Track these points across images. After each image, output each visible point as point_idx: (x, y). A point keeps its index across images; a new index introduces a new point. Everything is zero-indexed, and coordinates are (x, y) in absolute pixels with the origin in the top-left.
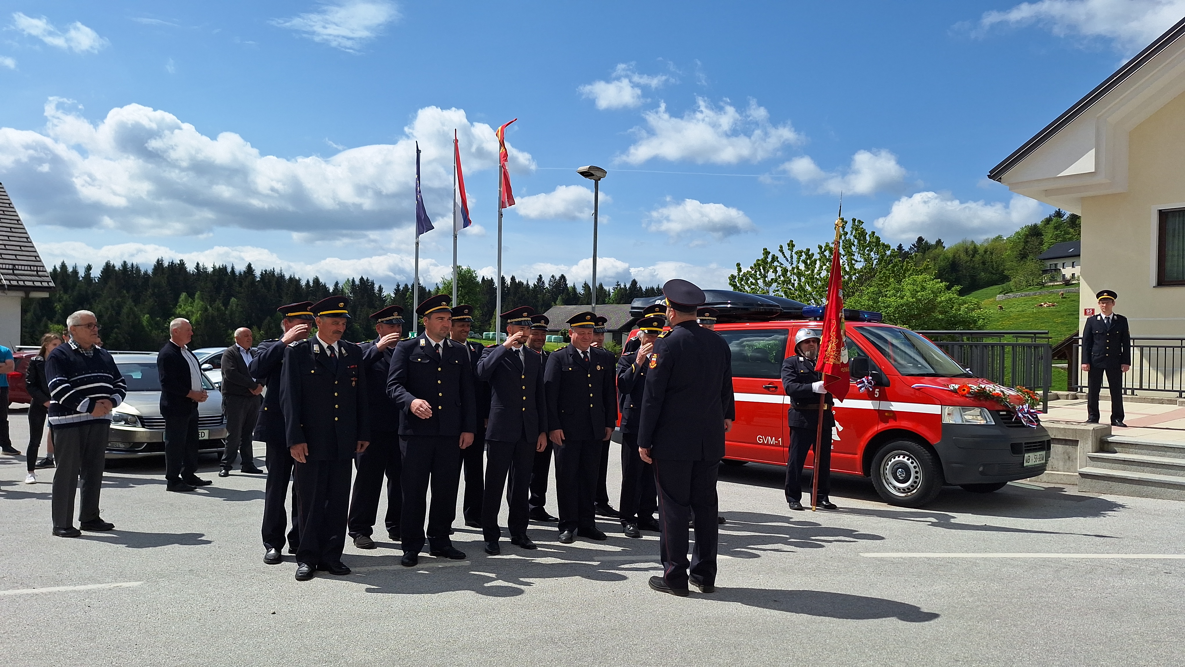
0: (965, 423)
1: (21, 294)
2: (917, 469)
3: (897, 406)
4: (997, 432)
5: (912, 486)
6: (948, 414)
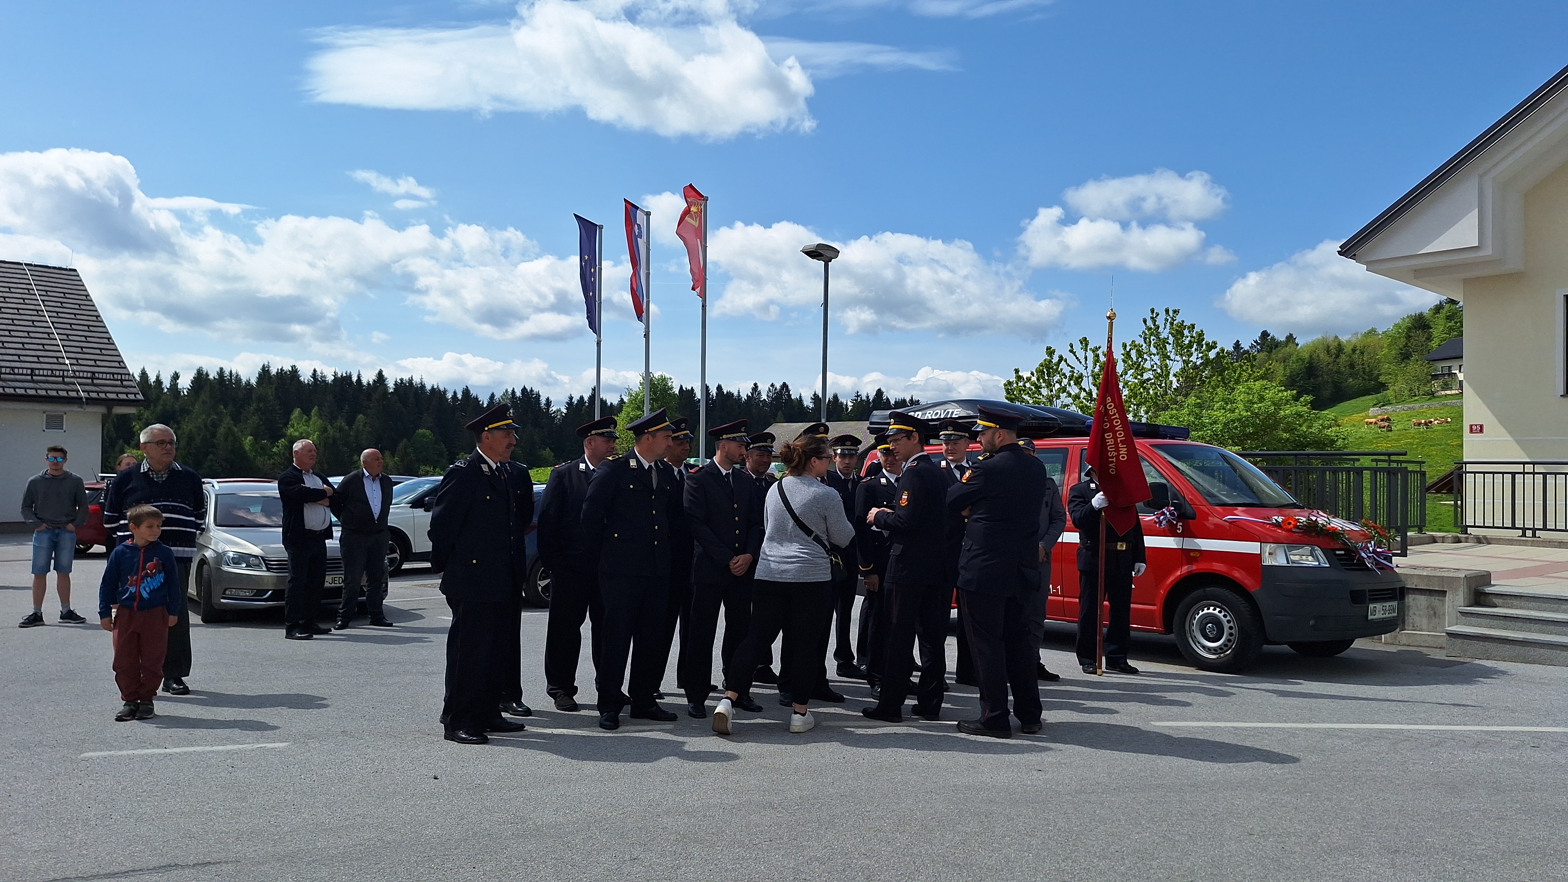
0: (1291, 565)
1: (102, 410)
2: (1231, 624)
4: (1333, 576)
5: (1226, 645)
6: (1269, 554)
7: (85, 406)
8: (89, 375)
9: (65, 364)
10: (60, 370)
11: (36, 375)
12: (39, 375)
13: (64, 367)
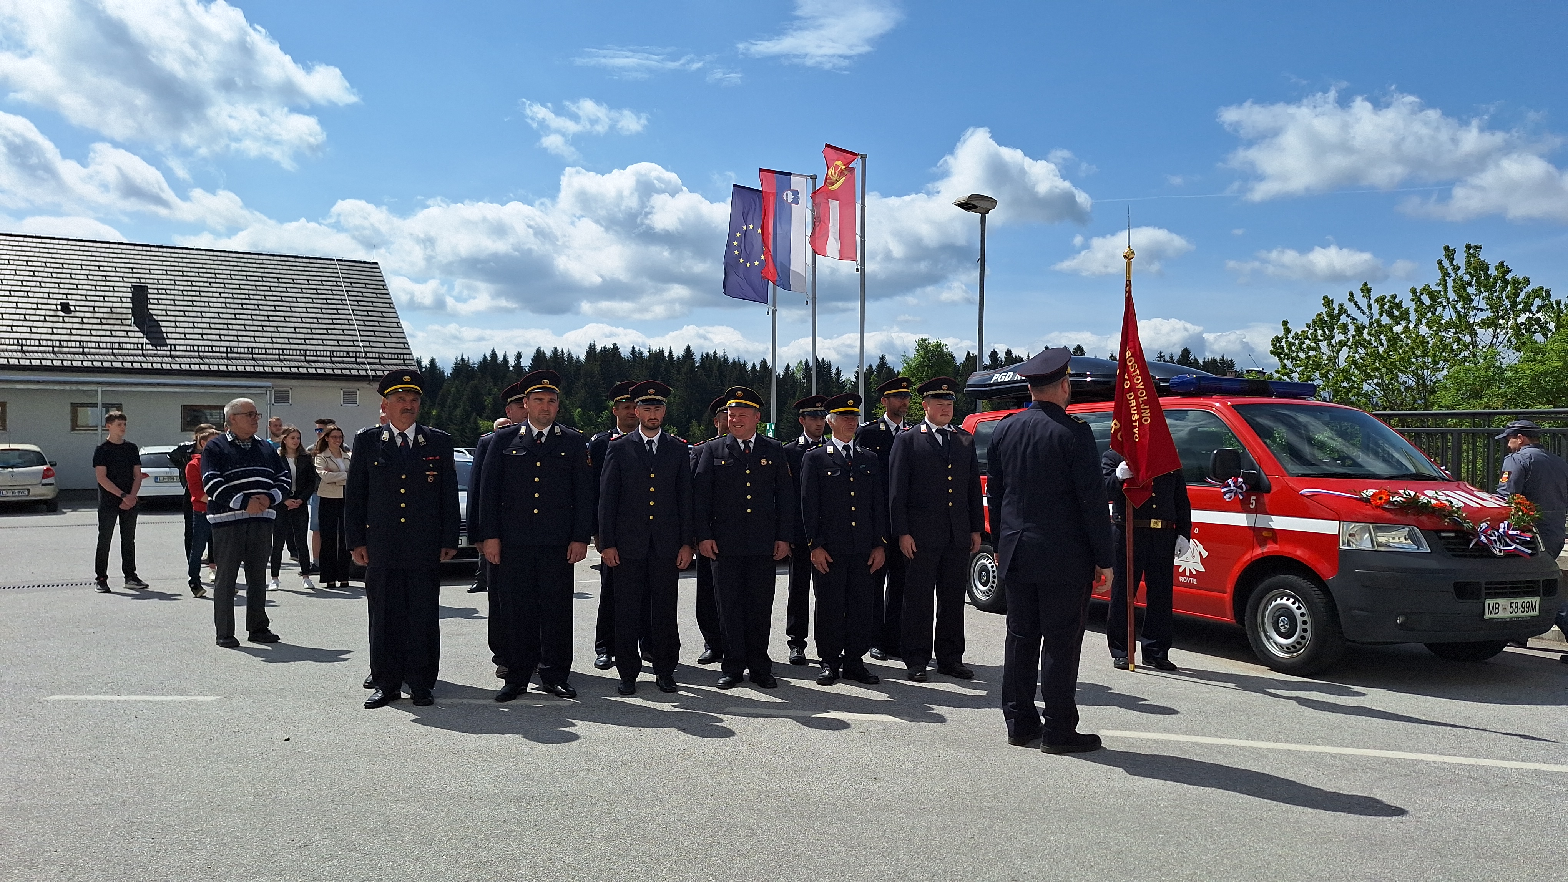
0: (1376, 548)
2: (1306, 618)
3: (1279, 523)
4: (1433, 564)
5: (1299, 643)
6: (1349, 535)
7: (372, 383)
8: (377, 356)
9: (360, 346)
10: (353, 352)
11: (334, 357)
12: (337, 357)
13: (358, 349)
